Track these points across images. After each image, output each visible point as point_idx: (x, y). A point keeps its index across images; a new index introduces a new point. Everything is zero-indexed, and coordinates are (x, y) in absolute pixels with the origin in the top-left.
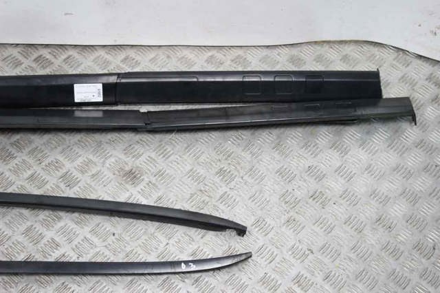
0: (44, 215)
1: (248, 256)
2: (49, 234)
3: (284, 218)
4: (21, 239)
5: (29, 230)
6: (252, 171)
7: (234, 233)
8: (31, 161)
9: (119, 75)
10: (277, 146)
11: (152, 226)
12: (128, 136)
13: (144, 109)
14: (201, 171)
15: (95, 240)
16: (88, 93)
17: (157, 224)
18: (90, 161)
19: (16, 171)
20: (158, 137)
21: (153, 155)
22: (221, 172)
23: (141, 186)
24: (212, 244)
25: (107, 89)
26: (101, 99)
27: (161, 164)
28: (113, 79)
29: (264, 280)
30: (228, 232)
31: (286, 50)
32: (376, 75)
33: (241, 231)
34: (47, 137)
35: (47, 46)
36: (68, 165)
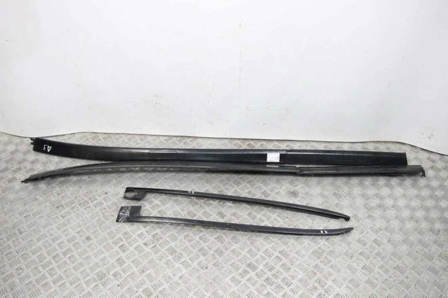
0: (256, 208)
1: (352, 229)
2: (259, 216)
3: (366, 215)
4: (247, 217)
5: (250, 214)
6: (349, 194)
7: (343, 220)
8: (248, 186)
9: (287, 151)
10: (360, 184)
11: (305, 215)
12: (290, 178)
13: (298, 166)
14: (325, 193)
15: (279, 220)
16: (273, 157)
17: (307, 214)
18: (275, 187)
19: (243, 189)
20: (305, 178)
21: (303, 186)
22: (335, 194)
23: (299, 198)
24: (334, 224)
25: (282, 157)
26: (278, 161)
27: (307, 190)
28: (284, 153)
29: (359, 241)
30: (340, 219)
31: (360, 144)
32: (405, 154)
33: (347, 219)
34: (254, 176)
35: (253, 139)
36: (265, 188)
